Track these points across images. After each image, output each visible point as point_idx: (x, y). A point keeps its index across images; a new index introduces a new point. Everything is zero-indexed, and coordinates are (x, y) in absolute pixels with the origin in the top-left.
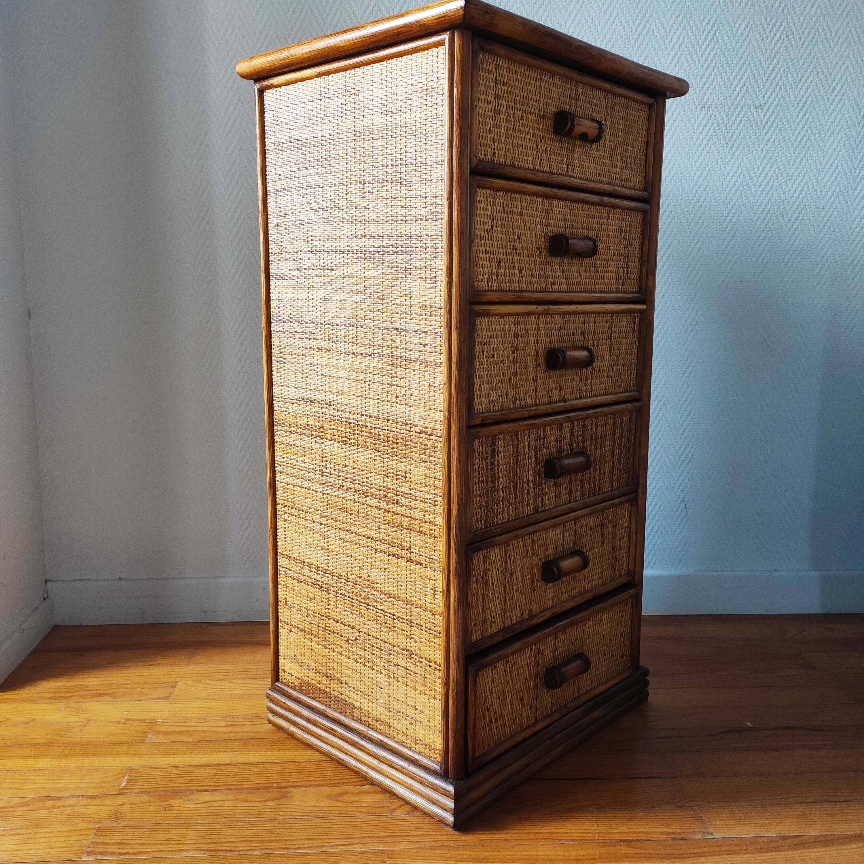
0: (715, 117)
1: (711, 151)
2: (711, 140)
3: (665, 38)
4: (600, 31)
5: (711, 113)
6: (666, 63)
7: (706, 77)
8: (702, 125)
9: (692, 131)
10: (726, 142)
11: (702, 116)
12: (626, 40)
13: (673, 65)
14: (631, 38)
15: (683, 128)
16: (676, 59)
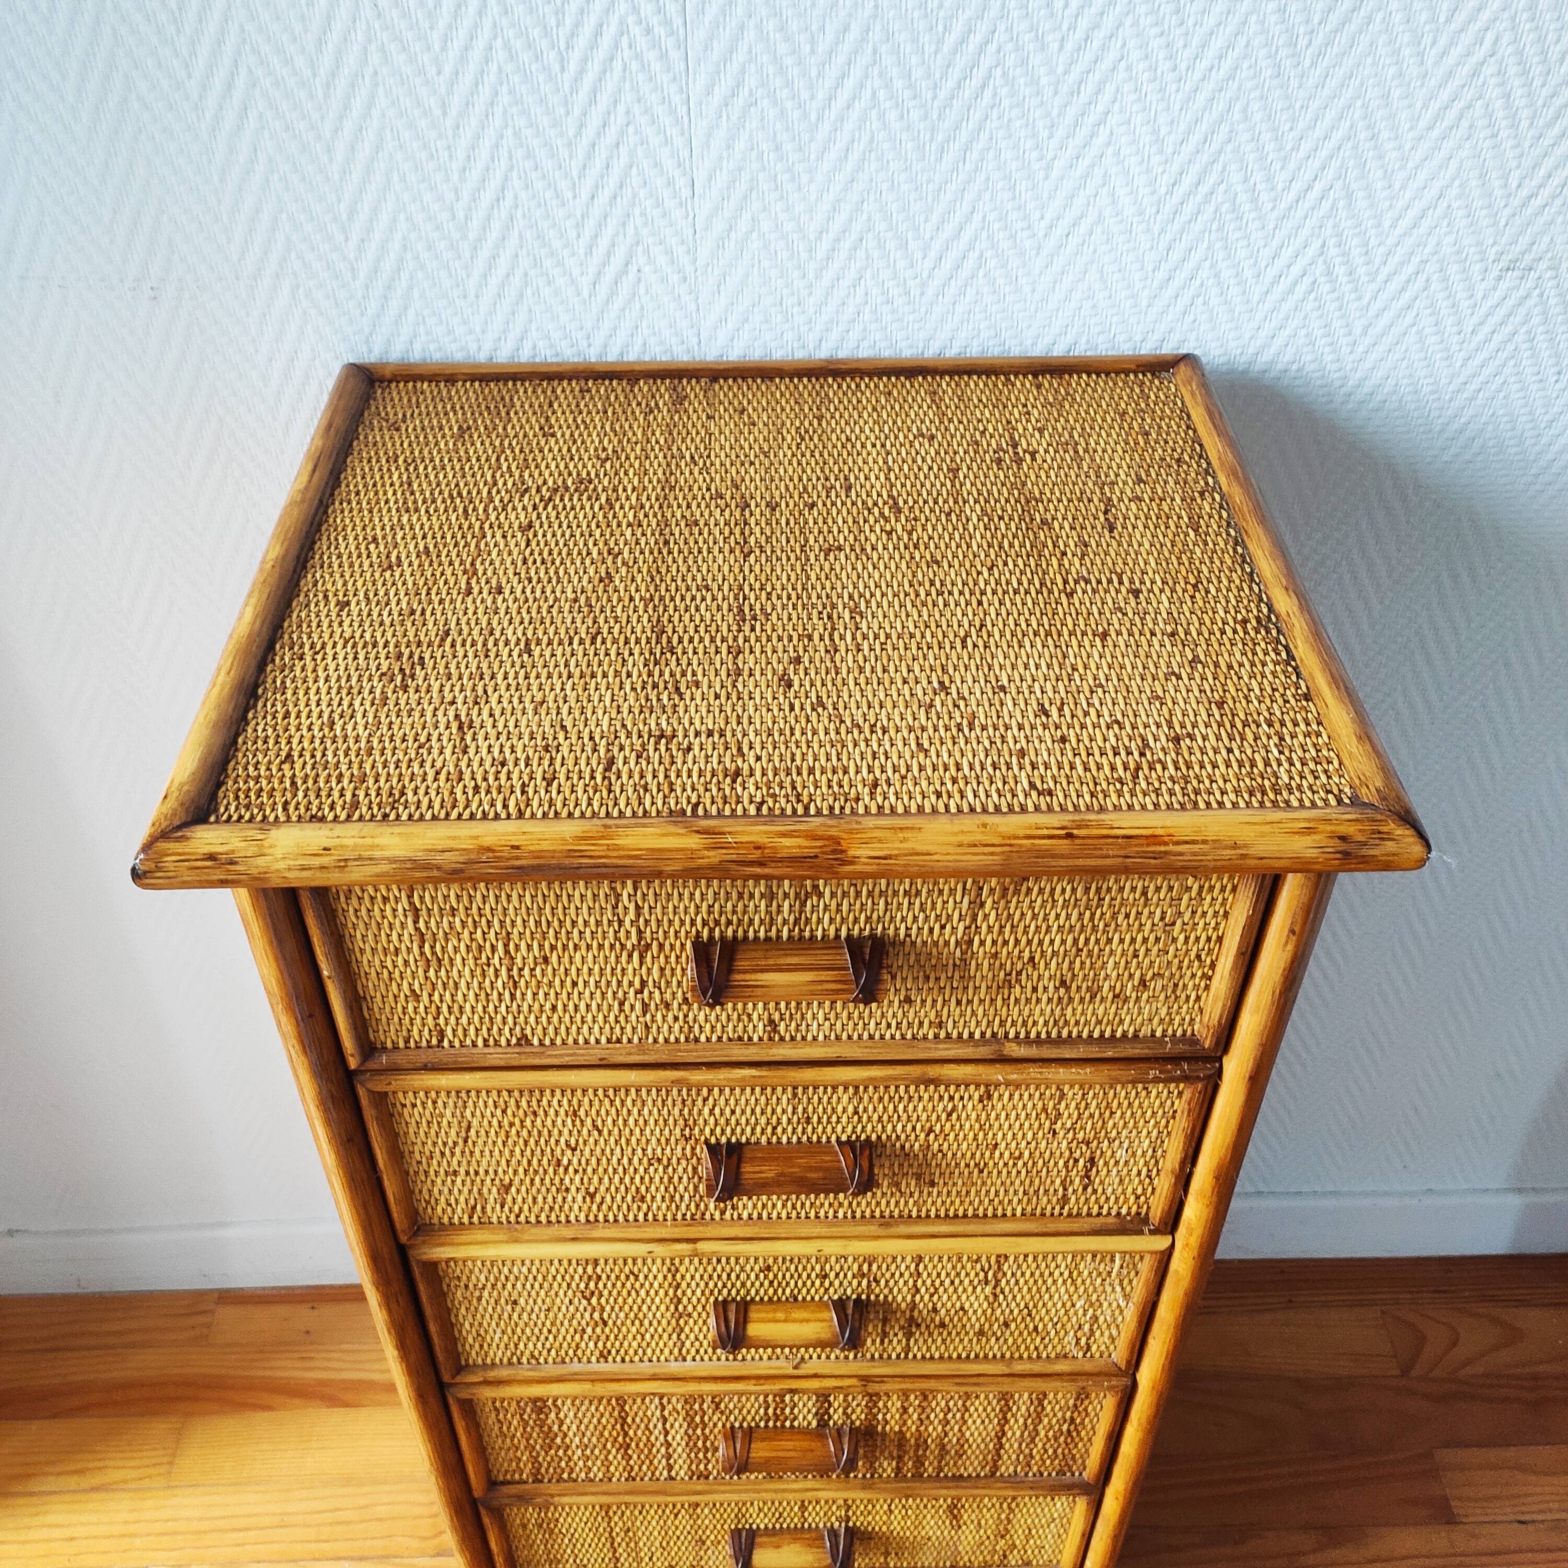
0: (1541, 295)
1: (1502, 395)
2: (1512, 363)
3: (1428, 39)
4: (1191, 22)
5: (1530, 284)
6: (1411, 128)
7: (1542, 172)
8: (1493, 321)
9: (1456, 339)
10: (1557, 369)
11: (1498, 294)
12: (1283, 53)
13: (1435, 134)
14: (1302, 42)
15: (1427, 331)
16: (1452, 114)
